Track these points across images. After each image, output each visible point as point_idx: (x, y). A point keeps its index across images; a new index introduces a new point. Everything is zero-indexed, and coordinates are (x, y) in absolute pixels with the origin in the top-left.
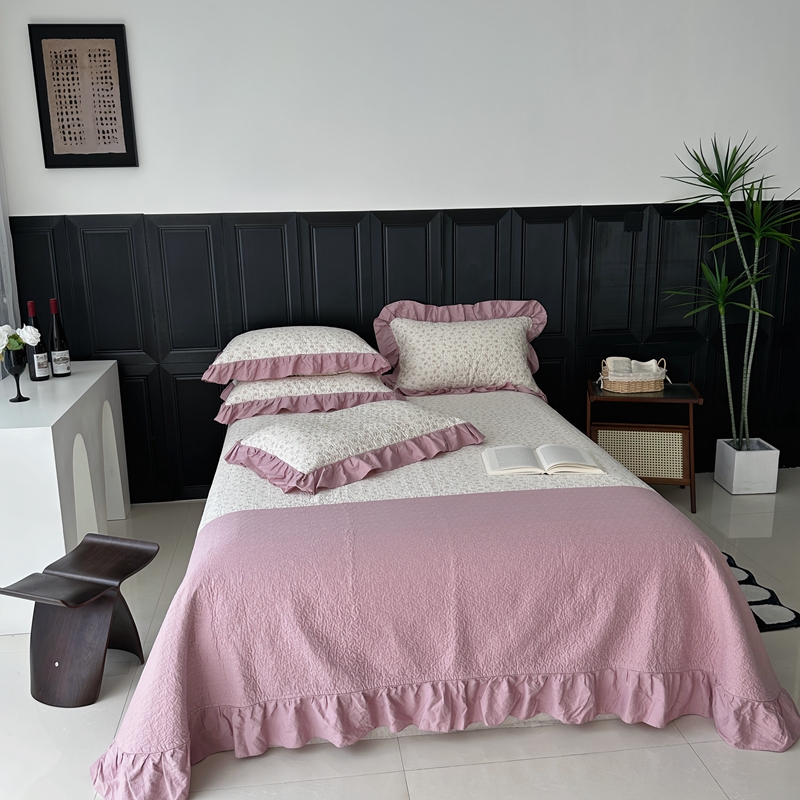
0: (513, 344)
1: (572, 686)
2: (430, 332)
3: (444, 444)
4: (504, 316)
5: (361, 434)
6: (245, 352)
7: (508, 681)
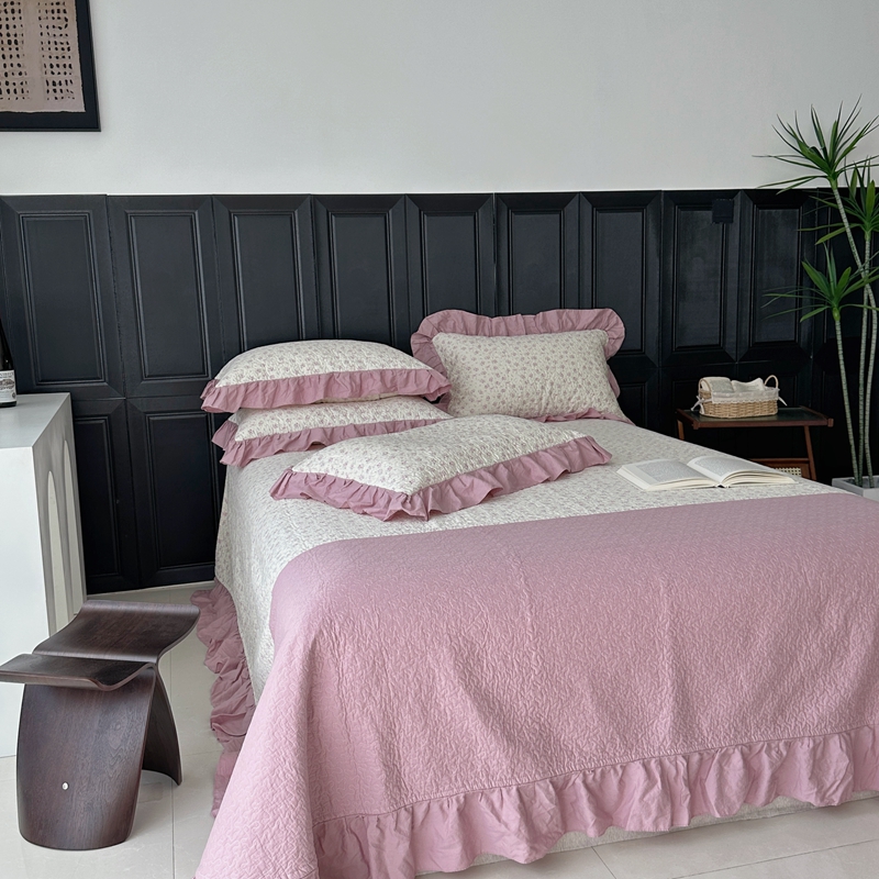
0: (593, 361)
1: (823, 754)
2: (487, 347)
3: (567, 462)
4: (573, 329)
5: (465, 449)
6: (259, 371)
7: (742, 753)
